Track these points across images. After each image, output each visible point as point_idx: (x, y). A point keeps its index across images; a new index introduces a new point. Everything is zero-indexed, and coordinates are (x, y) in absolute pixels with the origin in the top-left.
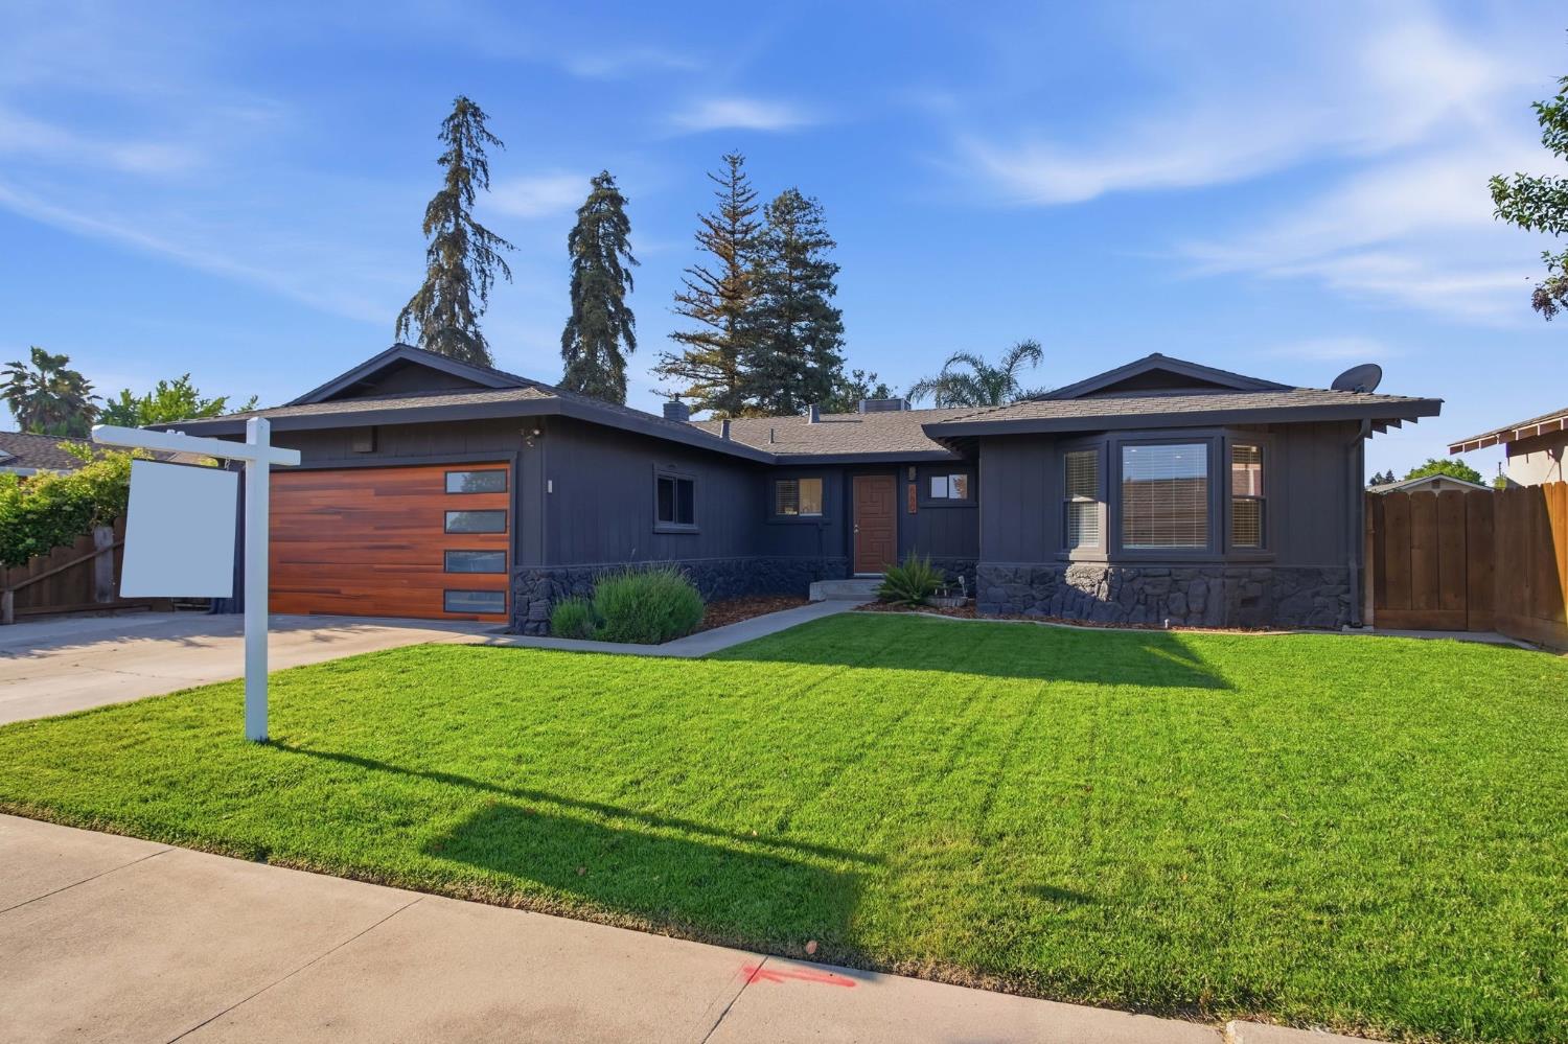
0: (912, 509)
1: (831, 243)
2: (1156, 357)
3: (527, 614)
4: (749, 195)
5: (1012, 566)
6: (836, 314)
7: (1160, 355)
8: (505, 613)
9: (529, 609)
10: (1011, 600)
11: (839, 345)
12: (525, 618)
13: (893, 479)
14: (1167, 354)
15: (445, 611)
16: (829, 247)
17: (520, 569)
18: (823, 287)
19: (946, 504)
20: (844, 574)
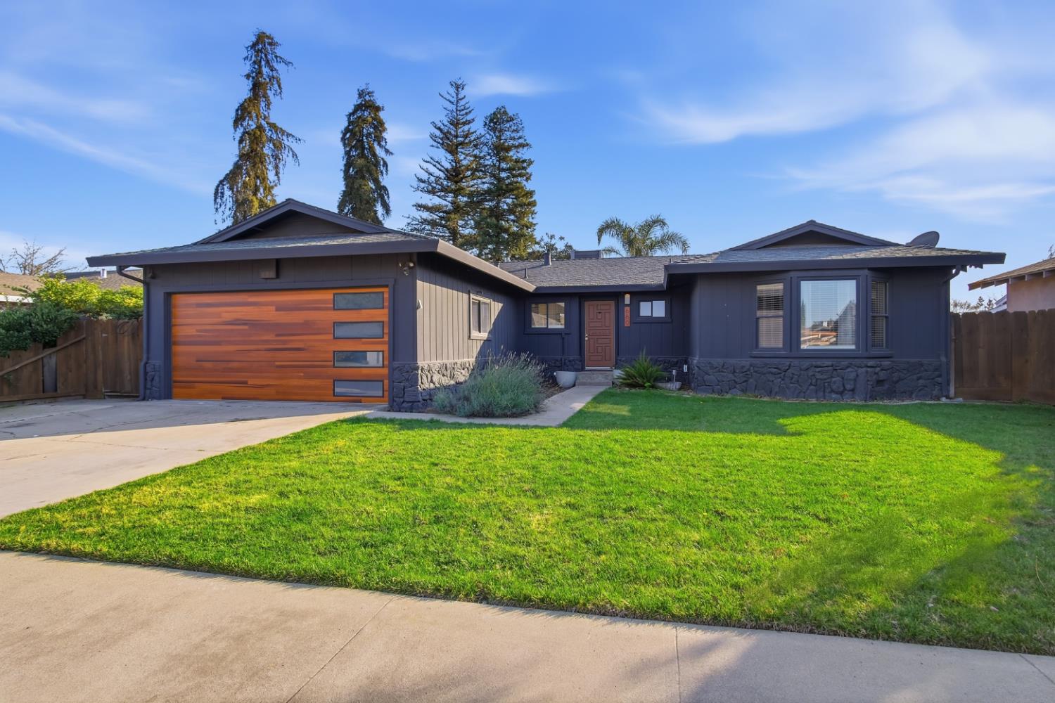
0: (627, 323)
1: (527, 145)
2: (812, 223)
3: (403, 397)
4: (468, 111)
5: (721, 361)
6: (531, 193)
7: (814, 222)
8: (383, 397)
9: (404, 393)
10: (720, 384)
11: (532, 214)
12: (402, 400)
13: (612, 303)
14: (819, 221)
15: (334, 395)
16: (526, 148)
17: (396, 364)
18: (521, 175)
19: (651, 321)
20: (580, 367)
